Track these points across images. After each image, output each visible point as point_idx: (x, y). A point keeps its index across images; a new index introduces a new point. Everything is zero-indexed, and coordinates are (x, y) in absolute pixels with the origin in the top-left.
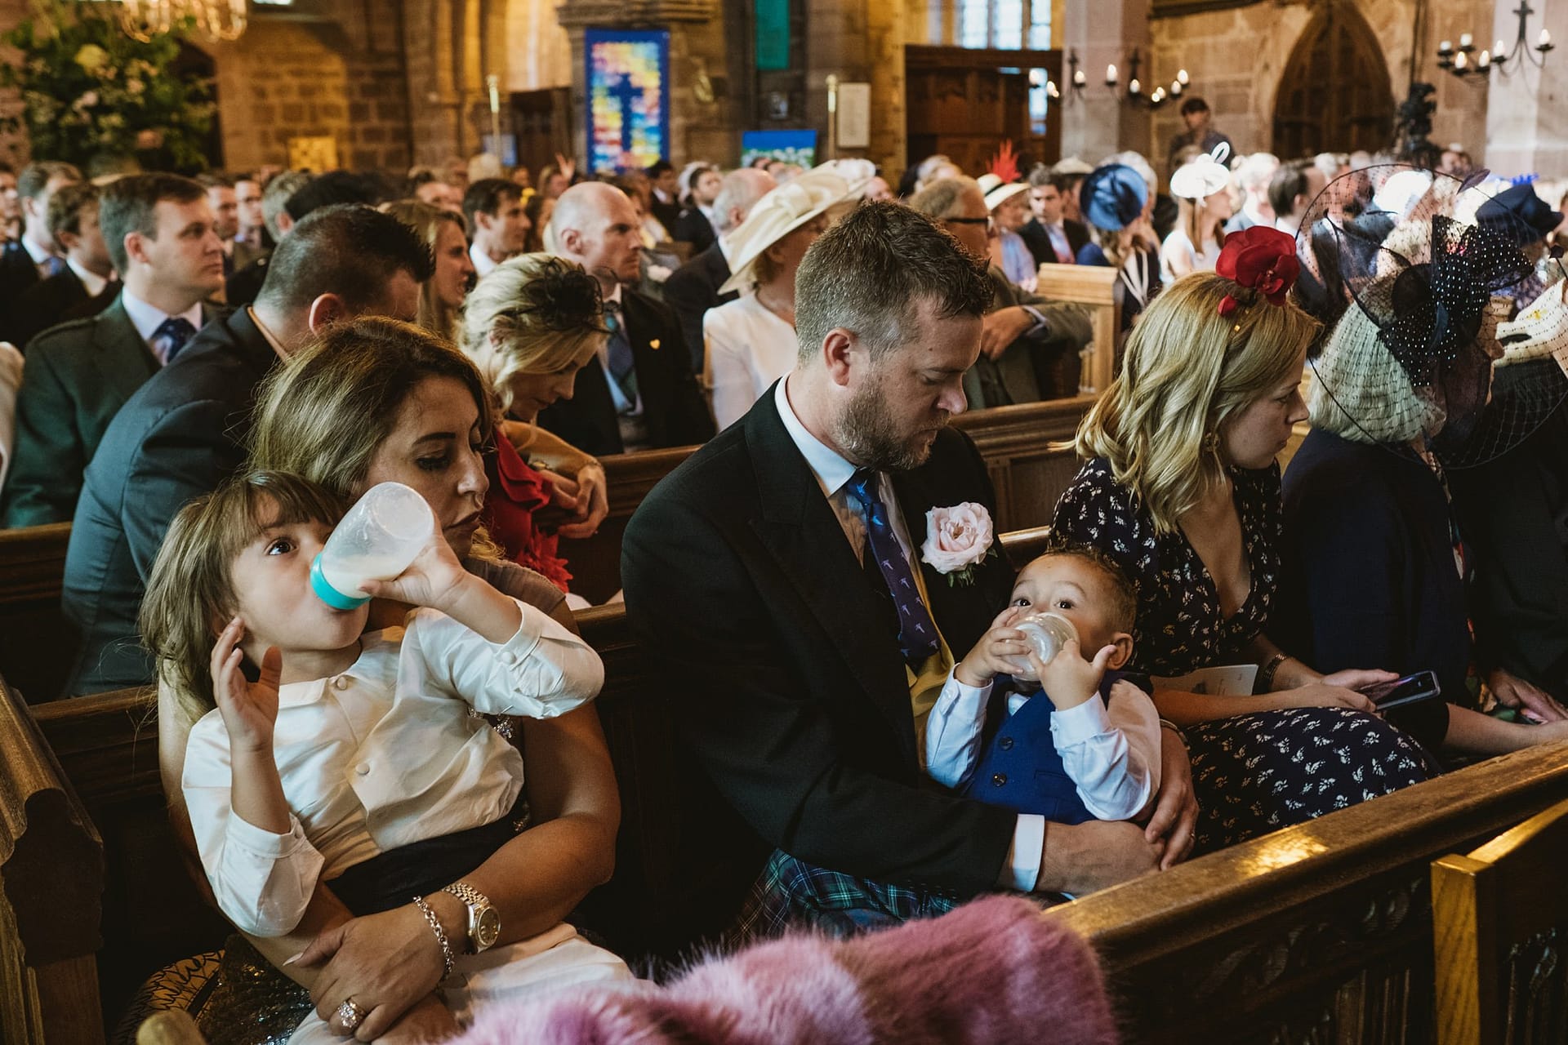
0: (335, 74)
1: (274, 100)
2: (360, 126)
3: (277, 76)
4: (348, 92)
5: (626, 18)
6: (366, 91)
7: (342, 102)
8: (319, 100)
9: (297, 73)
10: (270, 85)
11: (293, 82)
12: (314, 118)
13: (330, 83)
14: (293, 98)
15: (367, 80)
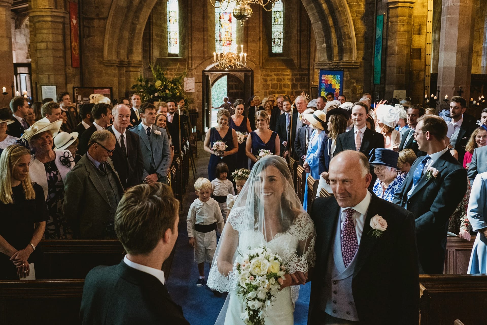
0: (288, 75)
1: (269, 82)
2: (294, 90)
3: (271, 76)
4: (292, 80)
5: (332, 67)
6: (297, 80)
7: (290, 83)
8: (282, 83)
9: (277, 75)
10: (269, 78)
11: (276, 77)
12: (281, 88)
13: (286, 77)
14: (275, 82)
15: (298, 77)
